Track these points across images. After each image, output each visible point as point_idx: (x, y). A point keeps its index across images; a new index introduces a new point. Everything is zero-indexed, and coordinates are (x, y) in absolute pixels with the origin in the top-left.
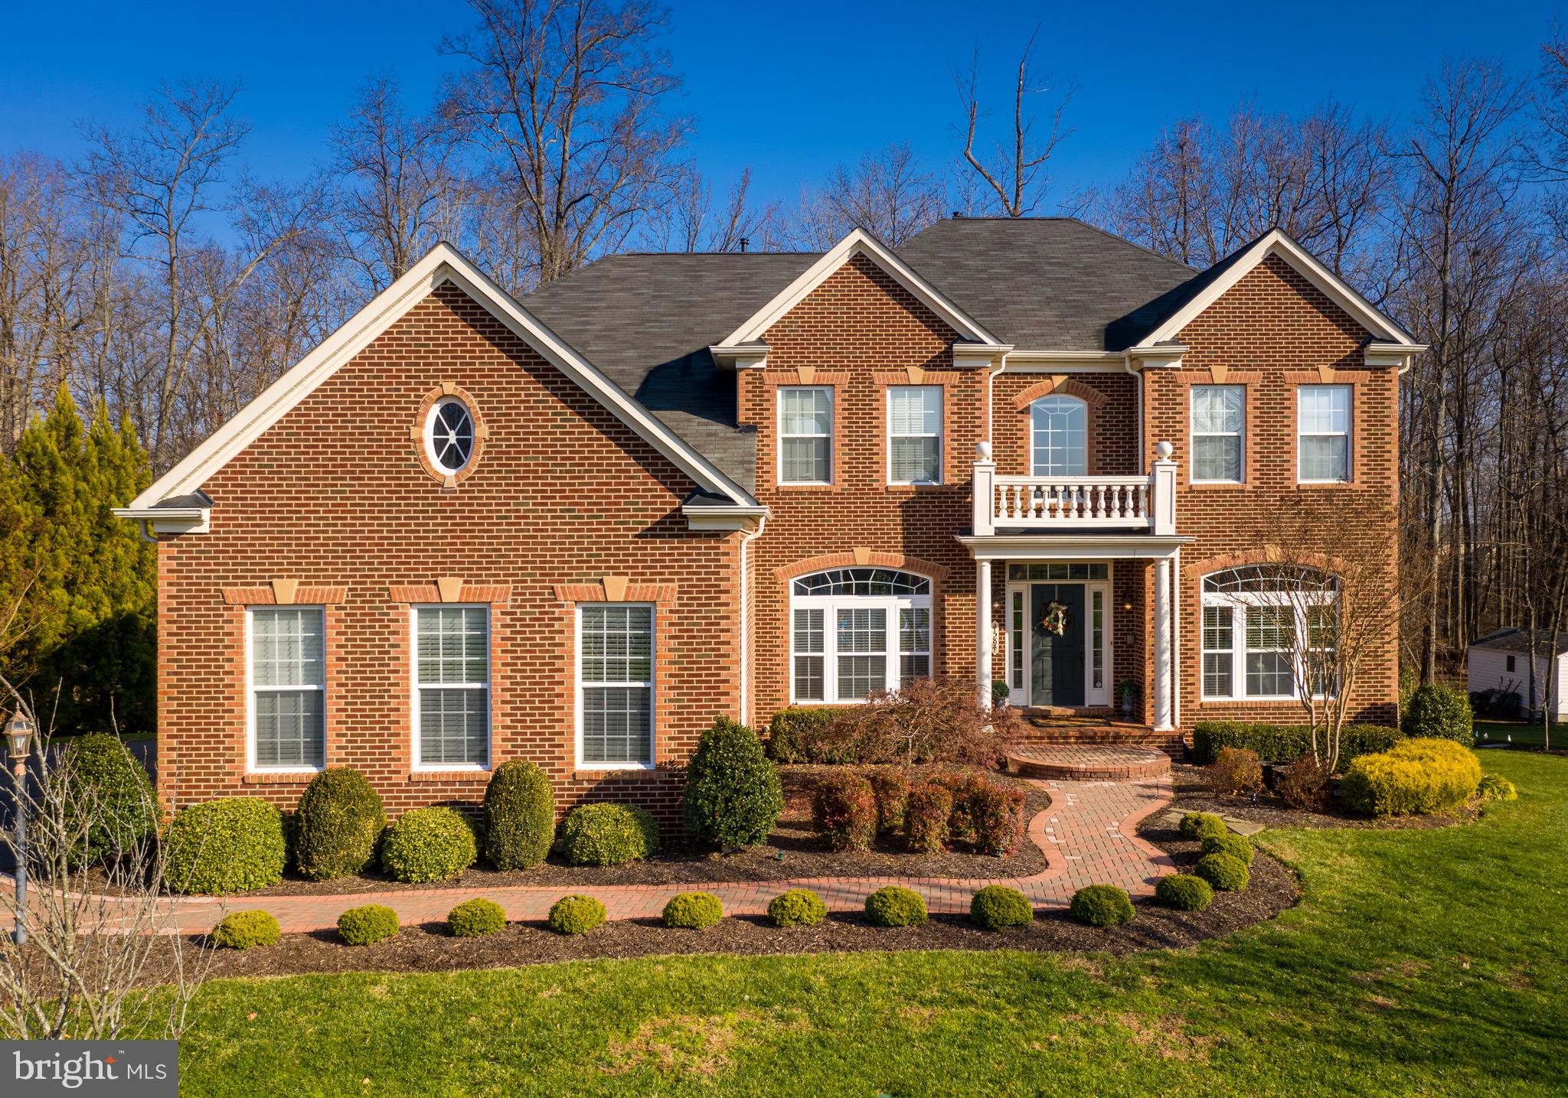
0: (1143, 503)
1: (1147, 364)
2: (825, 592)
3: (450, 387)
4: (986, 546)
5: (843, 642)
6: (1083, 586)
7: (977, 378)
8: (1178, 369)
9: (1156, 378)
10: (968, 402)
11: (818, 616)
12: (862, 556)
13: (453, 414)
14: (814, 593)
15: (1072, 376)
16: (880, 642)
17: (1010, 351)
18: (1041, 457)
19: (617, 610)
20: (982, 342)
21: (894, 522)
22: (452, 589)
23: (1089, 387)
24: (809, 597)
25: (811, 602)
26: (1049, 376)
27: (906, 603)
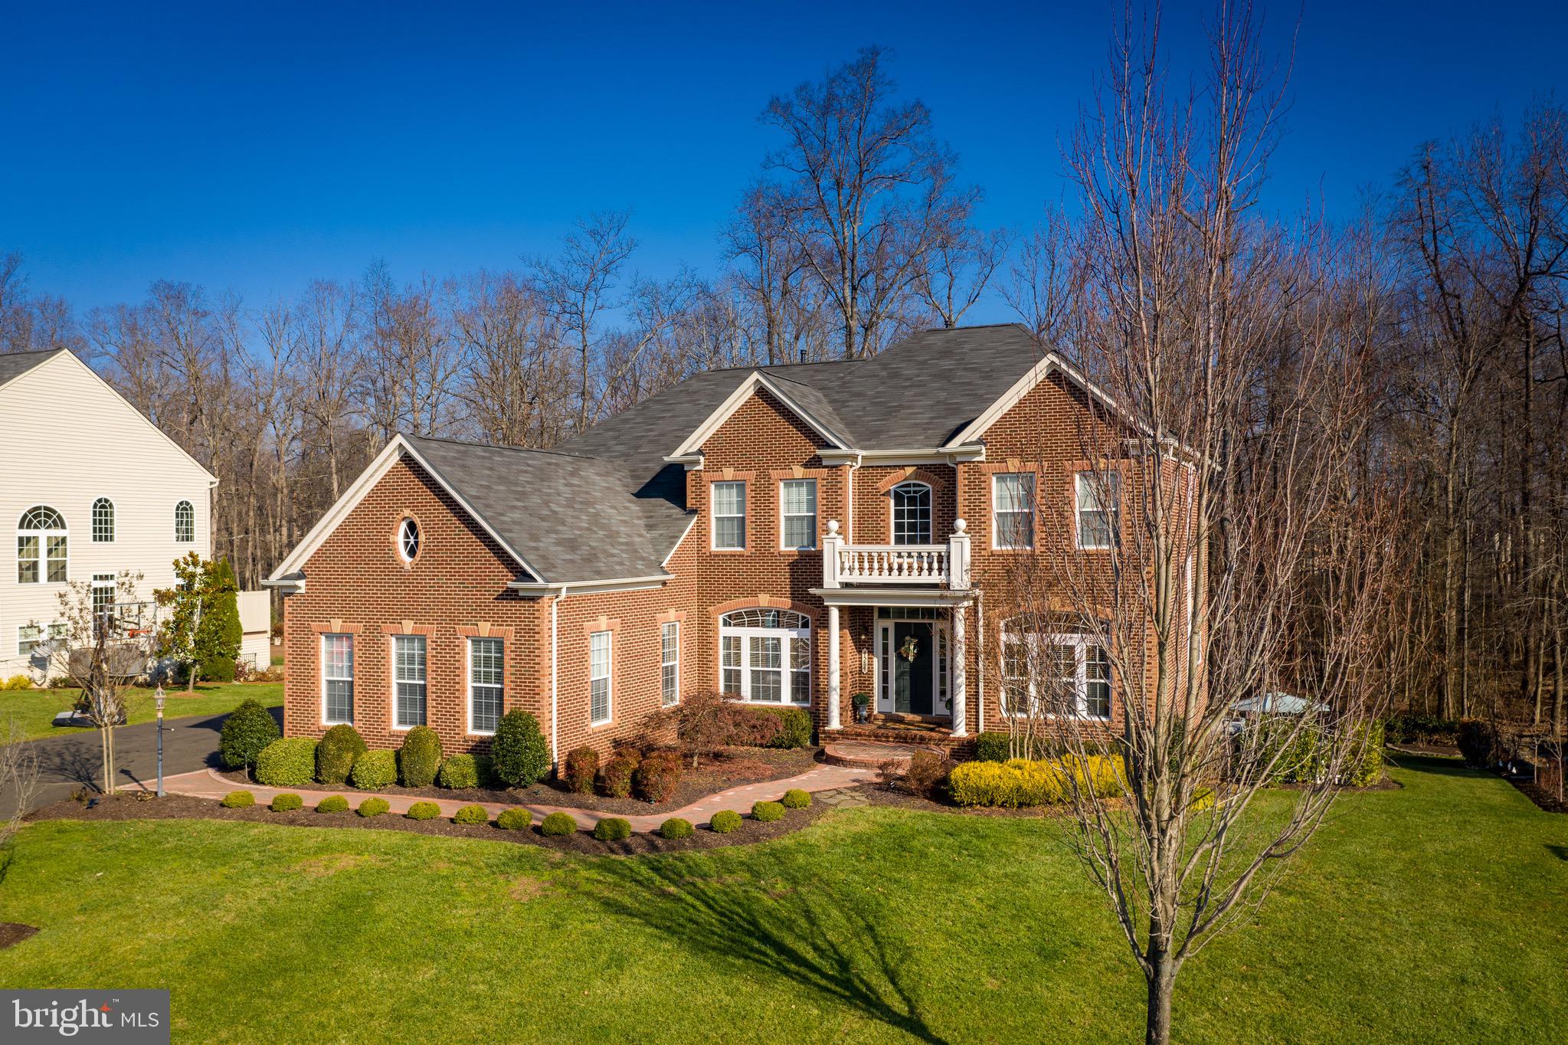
0: (945, 566)
1: (959, 459)
2: (742, 624)
3: (407, 512)
4: (834, 597)
5: (754, 660)
6: (931, 625)
7: (839, 473)
8: (982, 462)
9: (966, 469)
10: (835, 488)
11: (738, 640)
12: (764, 600)
13: (412, 527)
14: (735, 625)
15: (919, 467)
16: (777, 661)
17: (861, 453)
18: (899, 527)
19: (487, 641)
20: (838, 448)
21: (784, 578)
22: (408, 627)
23: (932, 475)
24: (732, 628)
25: (733, 631)
26: (902, 467)
27: (794, 634)
